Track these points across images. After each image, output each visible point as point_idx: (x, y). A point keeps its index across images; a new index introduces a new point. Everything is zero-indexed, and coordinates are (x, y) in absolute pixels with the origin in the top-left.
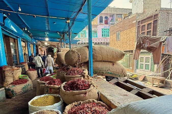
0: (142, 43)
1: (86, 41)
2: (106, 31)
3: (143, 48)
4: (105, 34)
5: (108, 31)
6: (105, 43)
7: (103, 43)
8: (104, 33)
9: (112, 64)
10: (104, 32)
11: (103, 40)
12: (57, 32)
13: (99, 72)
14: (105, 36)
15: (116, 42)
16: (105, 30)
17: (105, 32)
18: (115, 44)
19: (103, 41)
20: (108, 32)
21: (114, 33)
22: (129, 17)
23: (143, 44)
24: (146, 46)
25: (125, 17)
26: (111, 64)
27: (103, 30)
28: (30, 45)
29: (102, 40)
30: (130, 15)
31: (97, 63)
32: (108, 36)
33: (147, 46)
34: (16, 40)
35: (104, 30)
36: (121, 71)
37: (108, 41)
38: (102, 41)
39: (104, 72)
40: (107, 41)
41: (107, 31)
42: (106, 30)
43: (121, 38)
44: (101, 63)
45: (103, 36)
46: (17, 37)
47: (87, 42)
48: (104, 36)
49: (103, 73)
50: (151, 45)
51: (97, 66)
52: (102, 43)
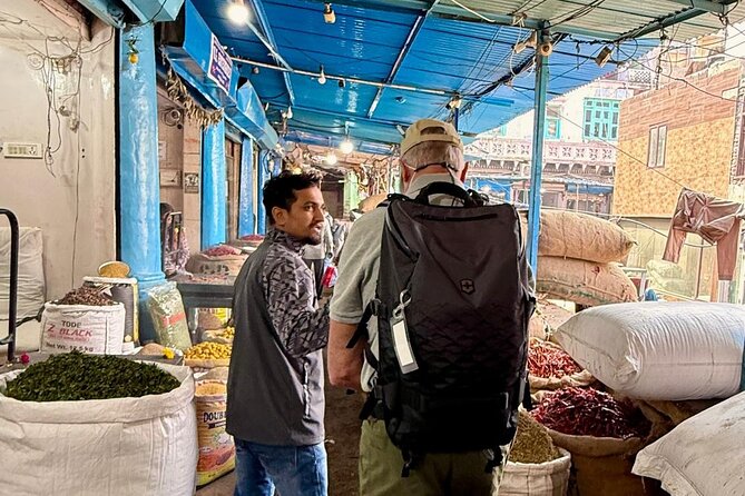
0: (688, 212)
1: (506, 151)
2: (603, 109)
3: (690, 229)
4: (597, 124)
5: (617, 110)
6: (597, 167)
7: (584, 166)
8: (594, 120)
9: (593, 268)
10: (593, 114)
11: (587, 152)
12: (395, 126)
13: (554, 290)
14: (601, 133)
15: (645, 173)
16: (599, 104)
17: (598, 116)
18: (639, 182)
19: (586, 159)
20: (616, 115)
21: (640, 133)
22: (712, 71)
23: (692, 216)
24: (700, 223)
25: (695, 68)
26: (590, 269)
27: (590, 103)
28: (268, 165)
29: (580, 152)
30: (713, 60)
31: (550, 261)
32: (614, 136)
33: (702, 223)
34: (236, 148)
35: (594, 105)
36: (620, 291)
37: (612, 160)
38: (579, 160)
39: (566, 288)
40: (607, 160)
41: (611, 110)
42: (607, 105)
43: (668, 159)
44: (560, 263)
45: (587, 133)
46: (243, 136)
47: (506, 155)
48: (592, 137)
49: (563, 291)
50: (712, 224)
51: (550, 269)
52: (580, 166)
